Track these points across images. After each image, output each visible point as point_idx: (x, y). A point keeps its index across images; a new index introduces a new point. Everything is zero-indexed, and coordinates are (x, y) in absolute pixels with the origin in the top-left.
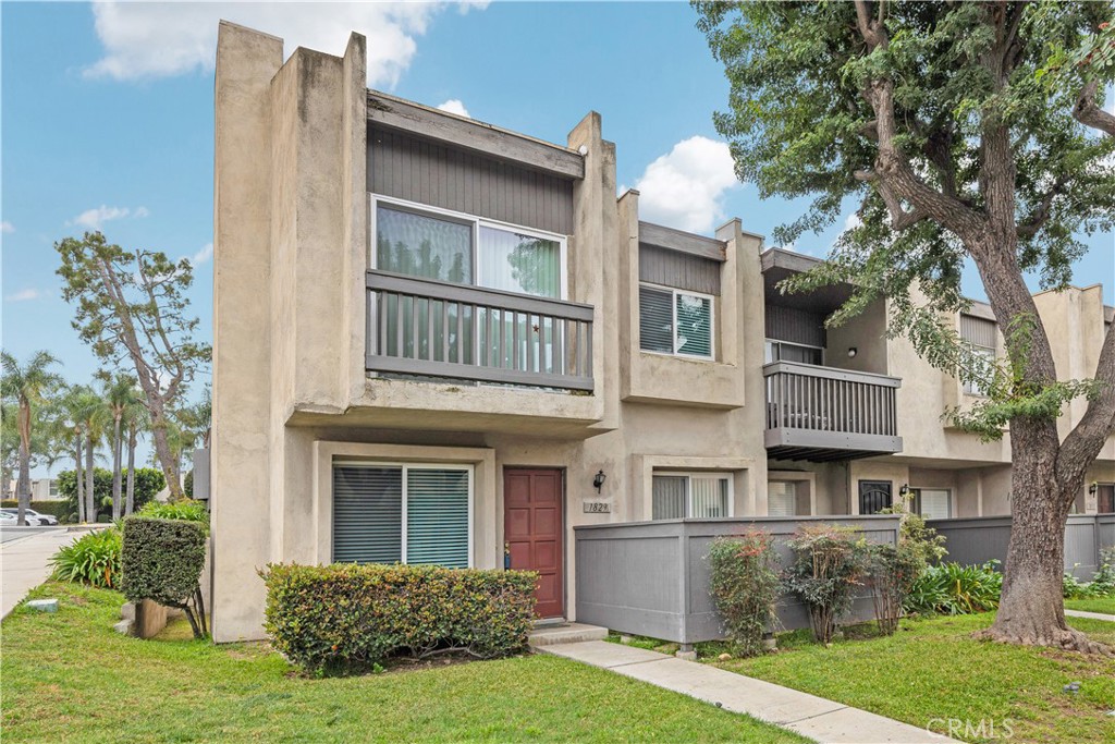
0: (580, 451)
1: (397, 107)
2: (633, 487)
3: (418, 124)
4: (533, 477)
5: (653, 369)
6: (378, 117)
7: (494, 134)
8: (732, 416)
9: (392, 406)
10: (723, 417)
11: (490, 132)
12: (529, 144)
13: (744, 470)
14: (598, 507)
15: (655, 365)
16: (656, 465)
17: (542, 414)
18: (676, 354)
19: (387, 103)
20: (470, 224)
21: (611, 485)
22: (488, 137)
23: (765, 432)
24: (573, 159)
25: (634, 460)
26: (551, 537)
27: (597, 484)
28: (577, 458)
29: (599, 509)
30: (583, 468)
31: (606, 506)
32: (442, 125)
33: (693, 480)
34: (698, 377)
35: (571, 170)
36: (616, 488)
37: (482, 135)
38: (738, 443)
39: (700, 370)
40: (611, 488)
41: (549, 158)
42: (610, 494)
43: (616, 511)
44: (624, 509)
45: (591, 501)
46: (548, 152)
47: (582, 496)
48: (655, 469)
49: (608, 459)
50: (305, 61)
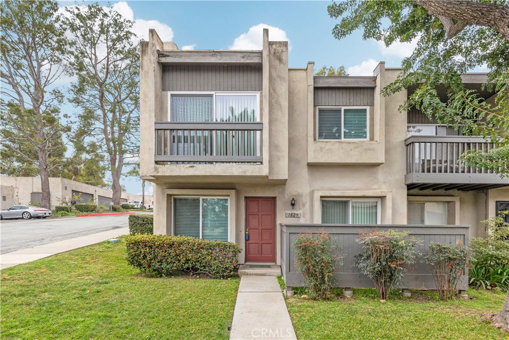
0: (284, 190)
1: (171, 54)
2: (312, 206)
3: (180, 59)
4: (260, 201)
5: (321, 148)
6: (163, 60)
7: (216, 53)
8: (380, 168)
9: (166, 175)
10: (375, 169)
11: (213, 53)
12: (233, 54)
13: (385, 197)
14: (293, 215)
15: (323, 146)
16: (322, 195)
17: (235, 175)
18: (343, 139)
19: (167, 54)
20: (211, 96)
21: (301, 205)
22: (212, 55)
23: (405, 176)
24: (256, 55)
25: (312, 193)
26: (270, 227)
27: (293, 205)
28: (283, 192)
29: (292, 216)
30: (285, 197)
31: (297, 214)
32: (191, 56)
33: (352, 202)
34: (351, 150)
35: (256, 60)
36: (304, 205)
37: (210, 56)
38: (385, 183)
39: (352, 146)
40: (301, 206)
41: (243, 57)
42: (300, 209)
43: (304, 217)
44: (308, 216)
45: (290, 212)
46: (243, 55)
47: (285, 210)
48: (321, 197)
49: (299, 193)
50: (142, 47)
